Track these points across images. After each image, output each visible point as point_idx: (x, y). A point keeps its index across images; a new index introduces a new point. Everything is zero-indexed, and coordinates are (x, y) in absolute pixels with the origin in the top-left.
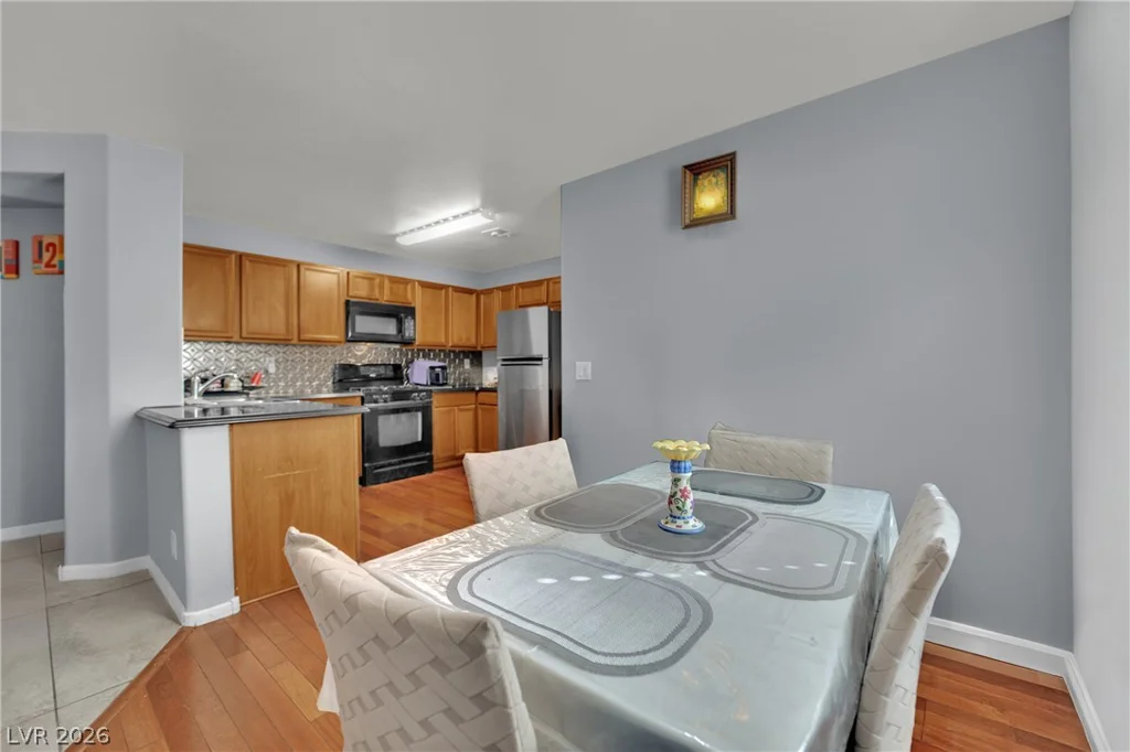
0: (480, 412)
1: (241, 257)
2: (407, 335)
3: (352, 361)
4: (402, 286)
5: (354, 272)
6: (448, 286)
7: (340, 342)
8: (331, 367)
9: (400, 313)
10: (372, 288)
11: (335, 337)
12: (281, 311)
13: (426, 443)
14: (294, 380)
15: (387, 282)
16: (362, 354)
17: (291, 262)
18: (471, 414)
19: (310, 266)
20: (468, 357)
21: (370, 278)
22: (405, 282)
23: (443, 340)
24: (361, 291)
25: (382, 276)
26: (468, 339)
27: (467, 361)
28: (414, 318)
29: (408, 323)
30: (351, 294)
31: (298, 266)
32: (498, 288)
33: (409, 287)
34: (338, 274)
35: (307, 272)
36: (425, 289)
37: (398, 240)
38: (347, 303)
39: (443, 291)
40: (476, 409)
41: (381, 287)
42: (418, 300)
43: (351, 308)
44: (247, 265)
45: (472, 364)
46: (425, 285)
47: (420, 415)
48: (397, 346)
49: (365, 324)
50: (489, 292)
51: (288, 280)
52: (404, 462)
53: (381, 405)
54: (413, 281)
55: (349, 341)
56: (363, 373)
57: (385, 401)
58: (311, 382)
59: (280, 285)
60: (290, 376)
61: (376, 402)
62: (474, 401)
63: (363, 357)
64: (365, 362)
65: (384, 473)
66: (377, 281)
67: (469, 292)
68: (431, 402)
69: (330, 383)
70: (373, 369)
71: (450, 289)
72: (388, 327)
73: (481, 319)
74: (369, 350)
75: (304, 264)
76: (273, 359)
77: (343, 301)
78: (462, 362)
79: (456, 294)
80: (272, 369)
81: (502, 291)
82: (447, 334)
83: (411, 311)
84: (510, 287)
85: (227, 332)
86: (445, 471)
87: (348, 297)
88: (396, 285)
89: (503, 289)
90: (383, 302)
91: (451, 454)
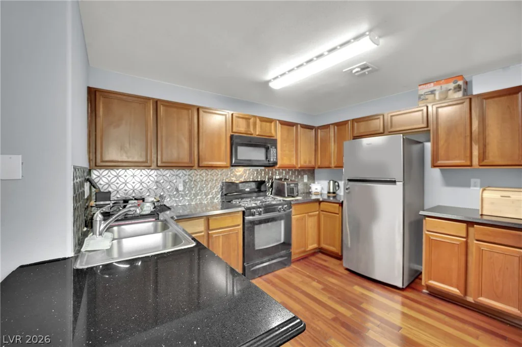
1: (156, 102)
2: (272, 160)
3: (234, 179)
4: (268, 124)
5: (236, 114)
6: (298, 124)
7: (226, 167)
8: (220, 184)
9: (266, 144)
10: (248, 125)
11: (223, 163)
12: (186, 144)
13: (287, 244)
14: (196, 195)
15: (258, 120)
16: (240, 174)
17: (194, 106)
18: (316, 218)
19: (208, 110)
20: (306, 174)
21: (247, 119)
22: (270, 121)
23: (295, 164)
24: (241, 127)
25: (255, 117)
26: (310, 162)
27: (306, 177)
28: (276, 148)
29: (272, 151)
30: (234, 130)
31: (198, 110)
32: (332, 124)
33: (273, 124)
34: (226, 115)
35: (205, 114)
36: (283, 126)
37: (272, 85)
38: (232, 137)
39: (295, 127)
40: (319, 215)
41: (255, 124)
42: (278, 133)
43: (236, 141)
44: (162, 109)
45: (308, 178)
46: (283, 123)
47: (283, 222)
48: (263, 168)
49: (245, 153)
50: (327, 127)
51: (191, 121)
52: (272, 259)
53: (257, 217)
54: (276, 120)
55: (233, 166)
56: (241, 189)
57: (260, 214)
58: (207, 196)
59: (185, 124)
60: (193, 192)
61: (253, 215)
62: (318, 209)
63: (241, 176)
64: (242, 180)
65: (259, 269)
66: (252, 121)
67: (310, 128)
68: (291, 211)
69: (219, 196)
70: (247, 185)
71: (299, 125)
72: (258, 155)
73: (319, 147)
74: (245, 172)
75: (203, 108)
76: (182, 180)
77: (229, 136)
78: (302, 177)
79: (302, 129)
80: (181, 188)
81: (337, 126)
82: (297, 158)
83: (274, 143)
84: (345, 123)
85: (147, 162)
86: (299, 263)
87: (232, 132)
88: (264, 123)
89: (338, 124)
90: (256, 136)
91: (303, 249)
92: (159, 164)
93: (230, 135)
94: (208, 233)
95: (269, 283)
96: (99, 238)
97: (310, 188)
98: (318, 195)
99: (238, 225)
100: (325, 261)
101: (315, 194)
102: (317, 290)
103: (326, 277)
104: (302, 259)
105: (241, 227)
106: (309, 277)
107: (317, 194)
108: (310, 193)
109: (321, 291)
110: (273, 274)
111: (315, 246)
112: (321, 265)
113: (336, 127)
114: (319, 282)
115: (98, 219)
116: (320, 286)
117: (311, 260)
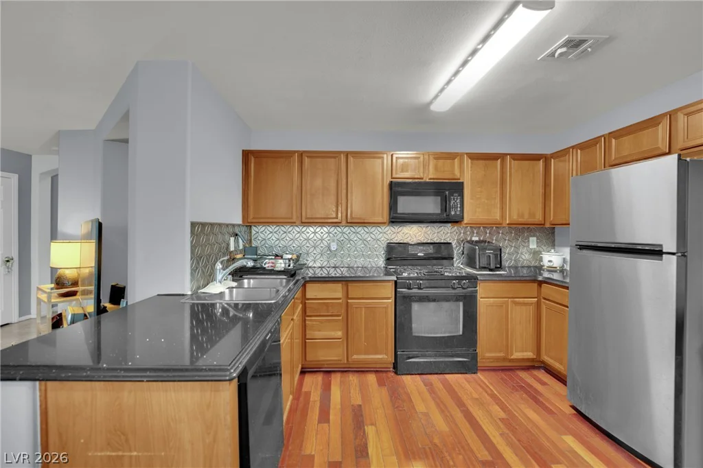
0: (544, 308)
1: (301, 154)
2: (453, 212)
4: (448, 161)
6: (505, 155)
7: (384, 224)
9: (448, 190)
10: (416, 167)
11: (380, 219)
15: (431, 159)
16: (412, 234)
17: (342, 152)
18: (532, 309)
20: (533, 236)
21: (413, 158)
22: (451, 156)
23: (498, 218)
25: (427, 153)
26: (532, 215)
27: (533, 240)
28: (462, 195)
29: (454, 201)
30: (395, 175)
31: (347, 156)
32: (573, 147)
33: (457, 160)
34: (383, 158)
35: (356, 161)
36: (475, 161)
37: (434, 107)
38: (392, 184)
39: (499, 160)
40: (538, 305)
41: (427, 164)
42: (467, 174)
43: (397, 190)
44: (307, 160)
45: (539, 242)
46: (475, 157)
47: (461, 305)
49: (407, 205)
50: (561, 154)
53: (415, 291)
54: (461, 155)
55: (394, 222)
56: (411, 252)
57: (419, 288)
61: (408, 287)
62: (535, 295)
65: (417, 364)
67: (535, 158)
68: (476, 291)
70: (421, 248)
71: (508, 157)
72: (430, 205)
73: (552, 188)
75: (355, 153)
78: (526, 239)
79: (515, 163)
81: (581, 149)
82: (502, 208)
83: (458, 188)
84: (596, 141)
85: (292, 218)
86: (492, 373)
87: (392, 178)
88: (441, 162)
89: (583, 146)
90: (428, 180)
91: (502, 354)
92: (304, 220)
93: (388, 182)
94: (348, 302)
95: (426, 385)
96: (219, 284)
97: (541, 259)
98: (556, 271)
99: (388, 298)
100: (544, 384)
101: (548, 271)
102: (491, 416)
103: (523, 407)
104: (502, 370)
105: (392, 301)
106: (493, 396)
107: (552, 270)
108: (540, 268)
109: (498, 421)
110: (441, 376)
111: (530, 355)
112: (531, 386)
113: (579, 151)
114: (504, 408)
115: (218, 268)
116: (502, 415)
117: (518, 375)
